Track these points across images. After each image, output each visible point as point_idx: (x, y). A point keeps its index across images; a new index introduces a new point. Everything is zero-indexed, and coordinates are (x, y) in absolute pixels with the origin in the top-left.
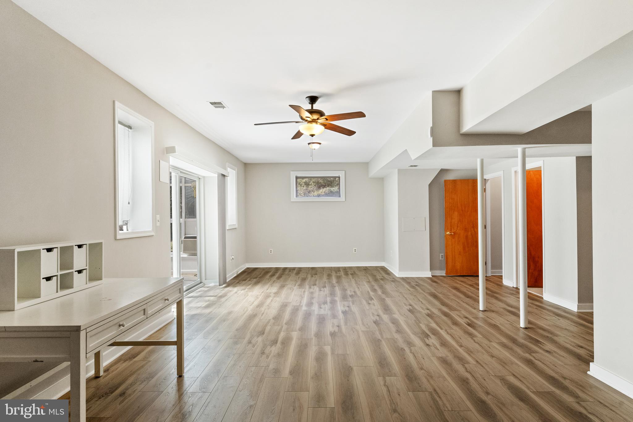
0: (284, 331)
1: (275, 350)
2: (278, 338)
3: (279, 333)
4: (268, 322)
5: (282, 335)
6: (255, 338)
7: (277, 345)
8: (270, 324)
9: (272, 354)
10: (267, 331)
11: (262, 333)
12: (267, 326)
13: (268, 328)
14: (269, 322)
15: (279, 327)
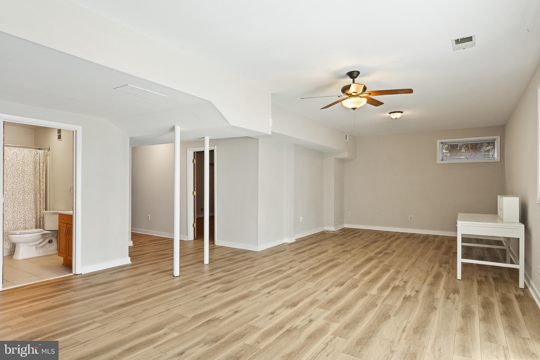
0: (383, 297)
1: (397, 283)
2: (391, 291)
3: (388, 296)
4: (397, 313)
5: (385, 294)
6: (413, 295)
7: (393, 286)
8: (396, 309)
9: (399, 280)
10: (401, 300)
11: (406, 299)
12: (400, 307)
13: (399, 304)
14: (396, 311)
15: (385, 303)
